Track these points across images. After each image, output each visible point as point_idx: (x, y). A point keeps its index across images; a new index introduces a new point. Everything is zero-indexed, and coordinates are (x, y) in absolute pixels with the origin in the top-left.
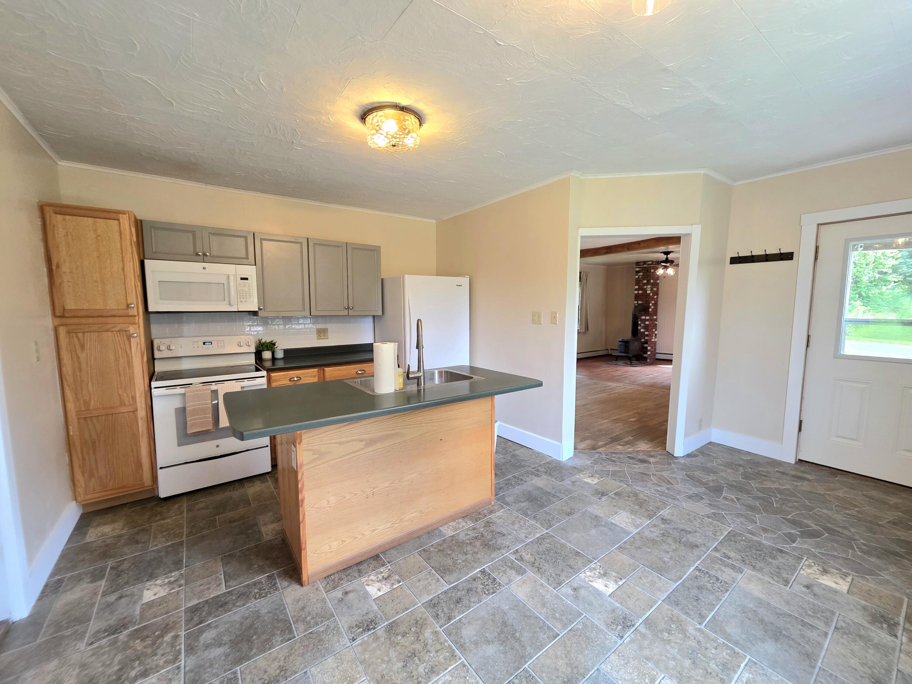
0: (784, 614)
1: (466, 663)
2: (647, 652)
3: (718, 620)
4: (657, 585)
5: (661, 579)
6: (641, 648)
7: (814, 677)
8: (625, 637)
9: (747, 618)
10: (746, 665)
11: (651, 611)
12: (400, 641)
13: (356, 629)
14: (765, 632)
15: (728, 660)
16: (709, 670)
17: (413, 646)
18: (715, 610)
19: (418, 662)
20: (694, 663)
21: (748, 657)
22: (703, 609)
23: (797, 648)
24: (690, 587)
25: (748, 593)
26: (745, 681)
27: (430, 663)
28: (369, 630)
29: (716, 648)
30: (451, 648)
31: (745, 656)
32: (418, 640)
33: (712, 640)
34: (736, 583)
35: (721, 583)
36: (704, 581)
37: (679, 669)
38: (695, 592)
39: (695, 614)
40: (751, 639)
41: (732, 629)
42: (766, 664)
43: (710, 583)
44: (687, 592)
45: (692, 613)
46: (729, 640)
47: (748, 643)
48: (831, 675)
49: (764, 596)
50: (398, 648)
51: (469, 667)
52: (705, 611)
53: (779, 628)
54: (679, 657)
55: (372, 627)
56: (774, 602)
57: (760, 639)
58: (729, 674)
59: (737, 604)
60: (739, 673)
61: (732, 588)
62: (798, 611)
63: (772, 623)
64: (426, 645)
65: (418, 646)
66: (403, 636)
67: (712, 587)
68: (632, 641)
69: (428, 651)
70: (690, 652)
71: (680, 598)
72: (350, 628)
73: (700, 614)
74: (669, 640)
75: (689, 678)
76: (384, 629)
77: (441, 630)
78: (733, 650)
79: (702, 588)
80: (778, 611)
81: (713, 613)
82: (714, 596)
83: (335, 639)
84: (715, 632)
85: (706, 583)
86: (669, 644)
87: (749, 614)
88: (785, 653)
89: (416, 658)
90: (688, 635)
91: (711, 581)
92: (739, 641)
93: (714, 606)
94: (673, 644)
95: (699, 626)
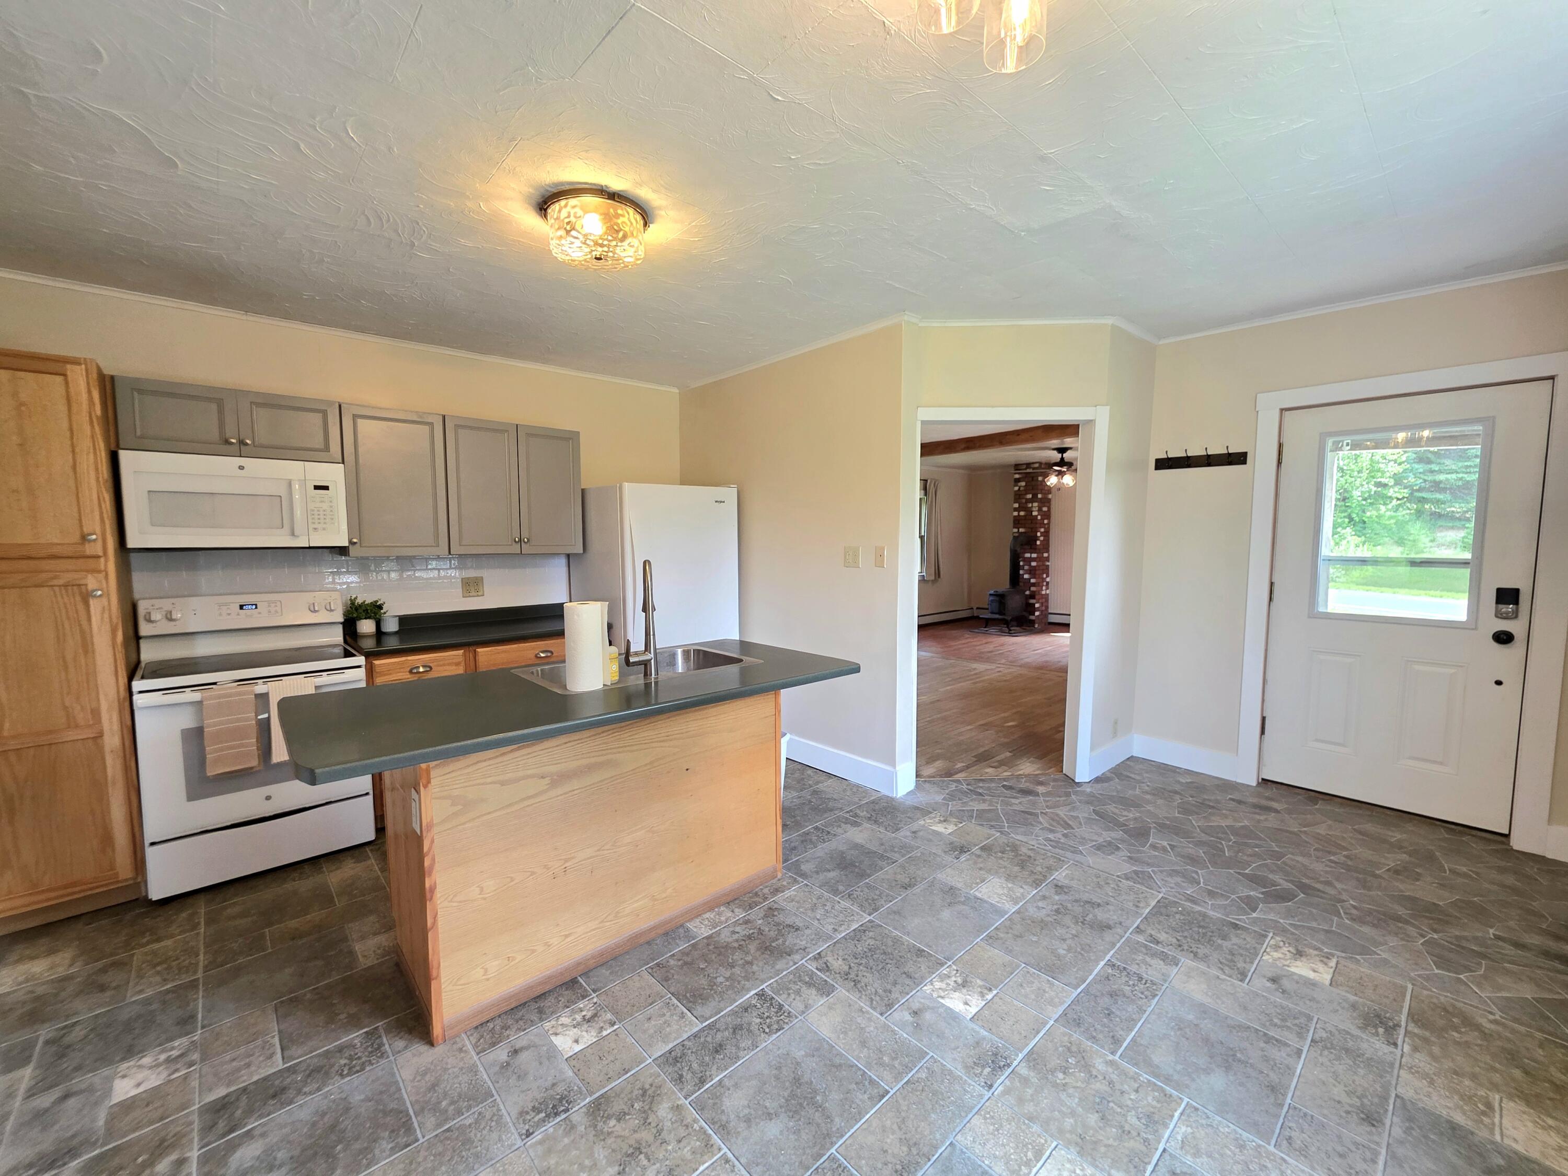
0: (1239, 1026)
1: (730, 1155)
2: (1030, 1108)
3: (1141, 1045)
4: (1047, 995)
5: (1053, 984)
6: (1021, 1101)
7: (1281, 1120)
8: (996, 1086)
9: (1184, 1037)
10: (1182, 1114)
11: (1037, 1039)
12: (613, 1129)
13: (533, 1114)
14: (1211, 1057)
15: (1155, 1107)
16: (1127, 1128)
17: (637, 1136)
18: (1136, 1030)
19: (645, 1162)
20: (1103, 1118)
21: (1186, 1100)
22: (1117, 1029)
23: (1257, 1079)
24: (1098, 994)
26: (1180, 1138)
27: (667, 1163)
28: (557, 1114)
29: (1137, 1091)
30: (705, 1133)
31: (1180, 1098)
32: (646, 1123)
34: (1168, 982)
35: (1145, 984)
36: (1120, 983)
37: (1080, 1131)
38: (1106, 1001)
39: (1105, 1037)
40: (1190, 1070)
41: (1162, 1057)
42: (1212, 1109)
43: (1129, 986)
44: (1093, 1003)
45: (1101, 1036)
46: (1157, 1076)
47: (1186, 1078)
49: (1210, 1000)
50: (610, 1141)
51: (736, 1163)
52: (1121, 1032)
53: (1232, 1049)
55: (562, 1108)
57: (1204, 1070)
58: (1157, 1131)
59: (1169, 1015)
60: (1172, 1126)
63: (1222, 1043)
64: (660, 1132)
65: (646, 1135)
66: (619, 1120)
67: (1132, 991)
68: (1007, 1092)
69: (664, 1142)
70: (1098, 1100)
72: (522, 1113)
73: (1113, 1037)
74: (1065, 1085)
75: (1095, 1143)
76: (584, 1110)
77: (687, 1102)
78: (1163, 1090)
79: (1117, 995)
80: (1230, 1022)
81: (1133, 1033)
82: (1135, 1007)
83: (495, 1135)
84: (1136, 1065)
85: (1122, 986)
86: (1064, 1090)
87: (1187, 1030)
88: (1240, 1088)
89: (642, 1157)
90: (1094, 1073)
91: (1131, 983)
92: (1172, 1076)
93: (1135, 1022)
94: (1071, 1091)
95: (1111, 1057)
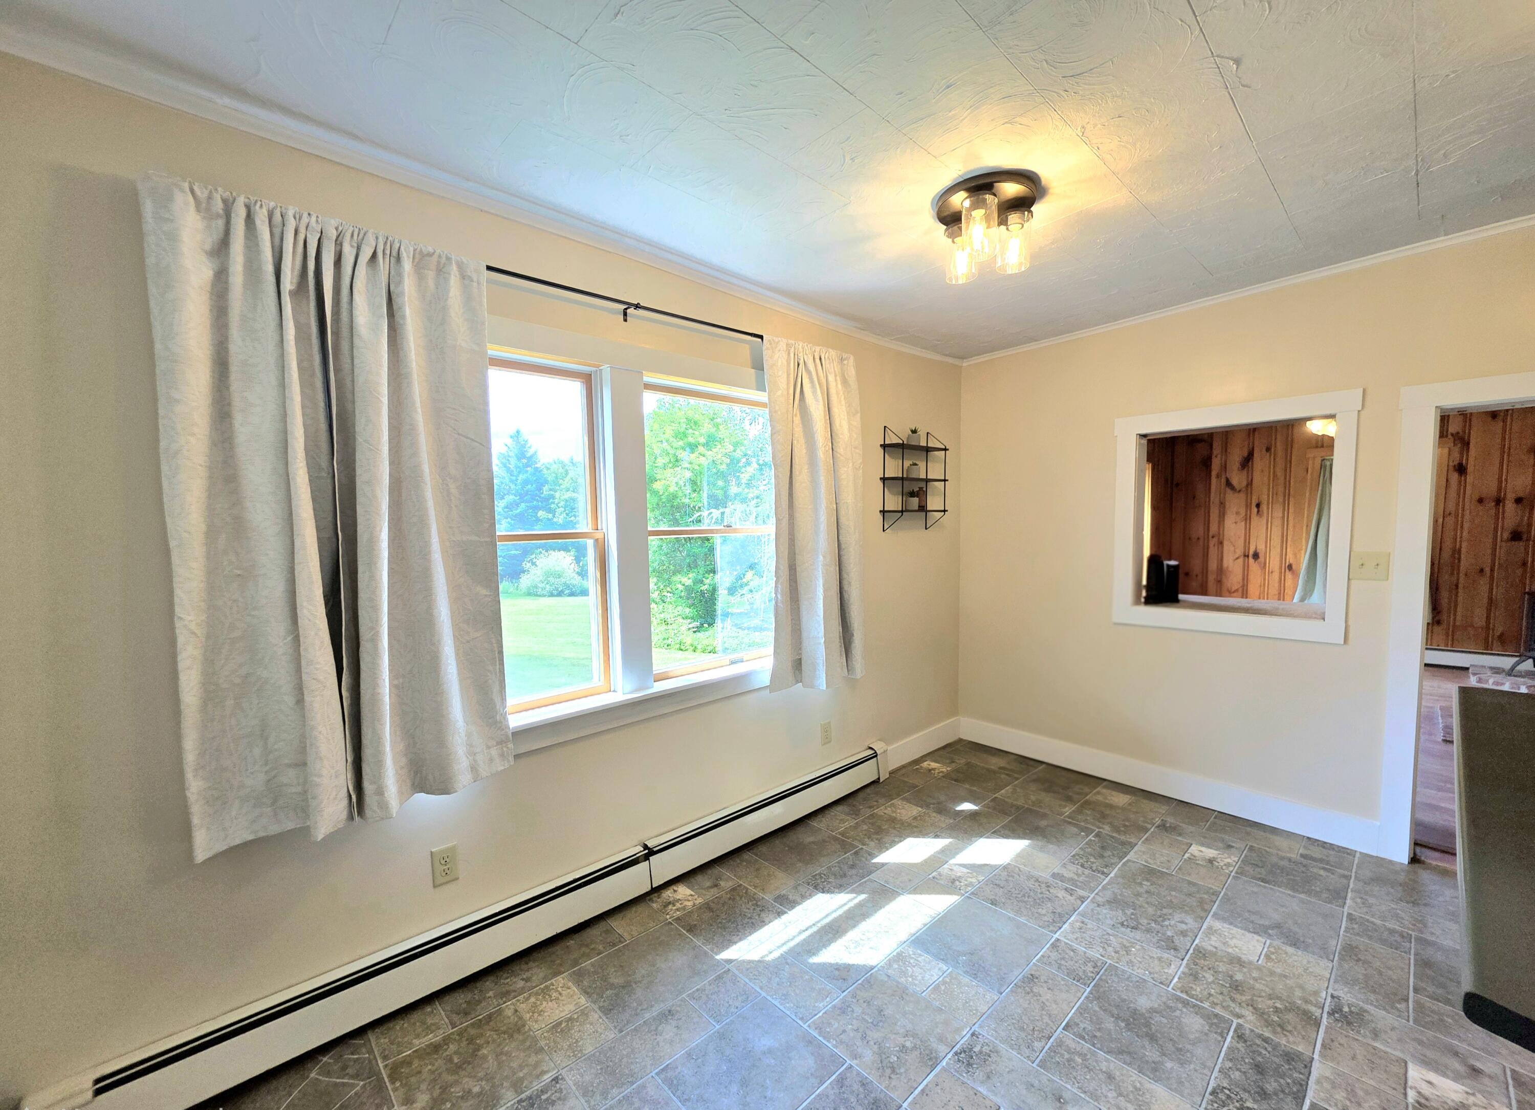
25: (1176, 1090)
33: (1217, 1004)
48: (1078, 981)
54: (1252, 982)
56: (1131, 1076)
61: (1205, 1100)
62: (1096, 1061)
71: (1287, 1067)
